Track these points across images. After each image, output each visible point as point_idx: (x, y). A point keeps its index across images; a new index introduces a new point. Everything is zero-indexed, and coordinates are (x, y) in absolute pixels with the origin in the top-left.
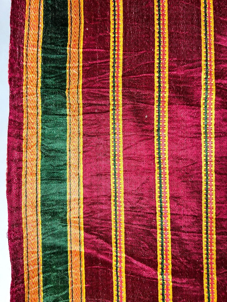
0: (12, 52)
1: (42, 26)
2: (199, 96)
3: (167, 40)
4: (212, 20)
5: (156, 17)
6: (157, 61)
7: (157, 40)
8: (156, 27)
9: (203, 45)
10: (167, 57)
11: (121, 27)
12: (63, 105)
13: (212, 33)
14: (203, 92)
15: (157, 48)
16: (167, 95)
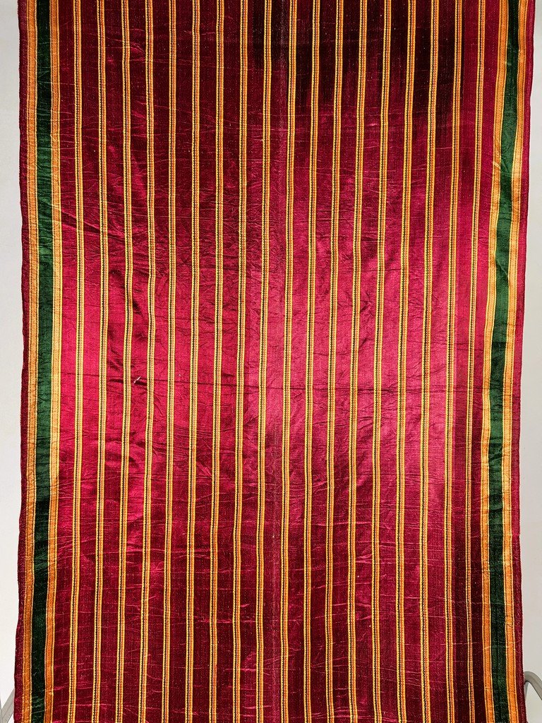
0: (21, 112)
1: (36, 98)
2: (123, 142)
3: (105, 111)
4: (129, 102)
5: (100, 98)
6: (100, 122)
7: (100, 111)
8: (100, 104)
9: (124, 116)
10: (105, 121)
11: (81, 101)
12: (49, 142)
13: (129, 110)
14: (124, 140)
15: (100, 116)
16: (105, 141)
